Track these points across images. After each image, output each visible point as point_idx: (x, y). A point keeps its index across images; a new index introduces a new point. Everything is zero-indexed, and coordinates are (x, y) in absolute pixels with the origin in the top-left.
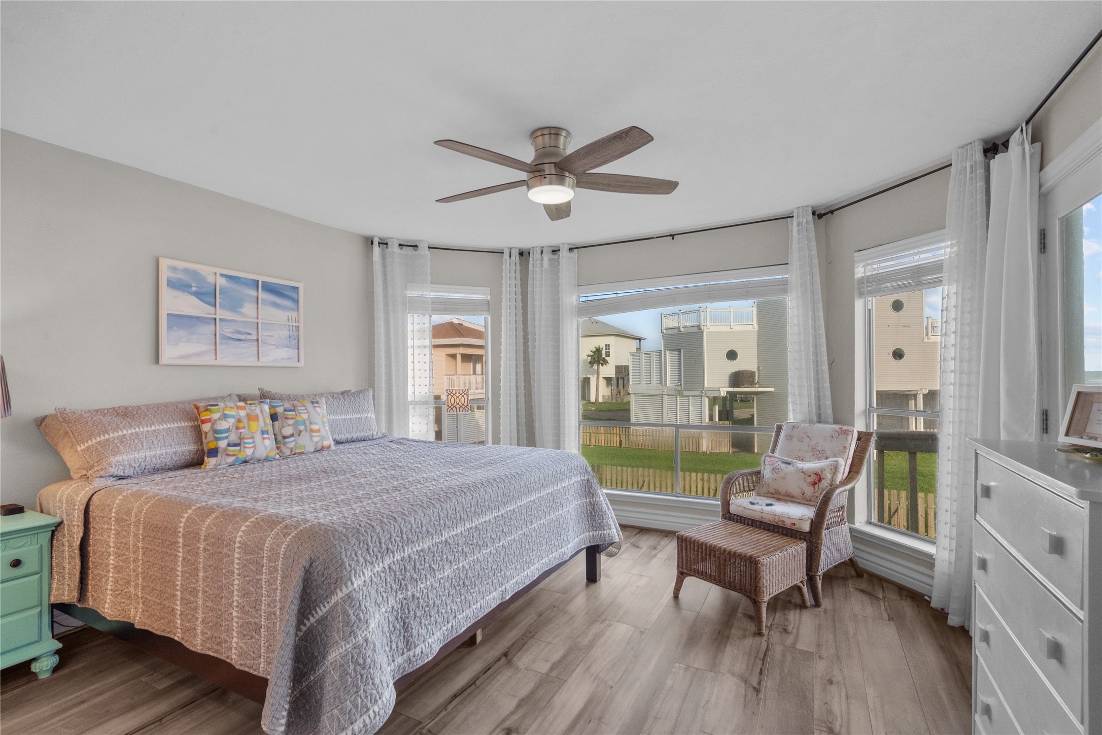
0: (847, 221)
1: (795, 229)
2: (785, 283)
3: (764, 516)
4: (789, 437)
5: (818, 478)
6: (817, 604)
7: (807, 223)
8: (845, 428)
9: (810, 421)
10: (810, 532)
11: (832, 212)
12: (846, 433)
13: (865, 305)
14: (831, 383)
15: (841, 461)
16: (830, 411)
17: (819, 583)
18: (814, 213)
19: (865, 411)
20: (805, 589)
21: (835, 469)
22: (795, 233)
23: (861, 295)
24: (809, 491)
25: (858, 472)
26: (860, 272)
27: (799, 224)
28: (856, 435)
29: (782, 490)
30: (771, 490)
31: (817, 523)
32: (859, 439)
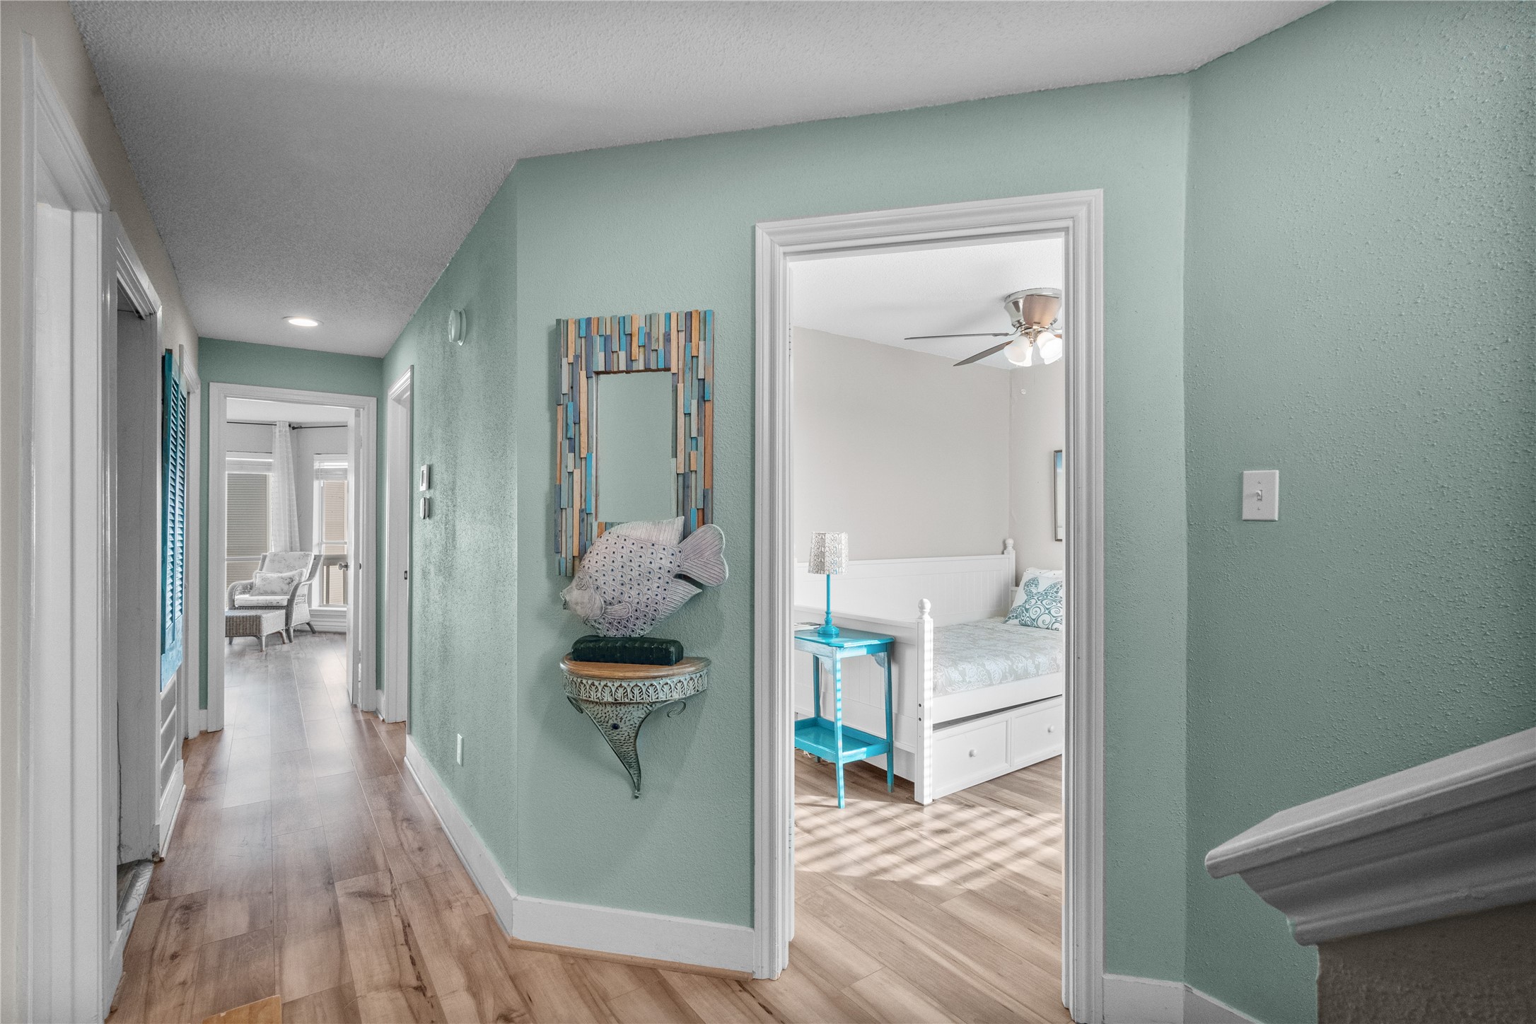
0: (311, 437)
1: (277, 434)
2: (269, 464)
3: (260, 602)
4: (272, 561)
5: (292, 580)
6: (291, 641)
7: (285, 431)
8: (307, 553)
9: (286, 551)
10: (287, 606)
11: (301, 427)
12: (307, 555)
13: (320, 484)
14: (299, 528)
15: (304, 570)
16: (298, 545)
17: (292, 631)
18: (290, 426)
19: (318, 544)
20: (284, 634)
21: (301, 574)
22: (277, 437)
23: (317, 478)
24: (286, 588)
25: (314, 576)
26: (317, 465)
27: (280, 431)
28: (313, 557)
29: (268, 590)
30: (262, 592)
31: (291, 602)
32: (315, 559)
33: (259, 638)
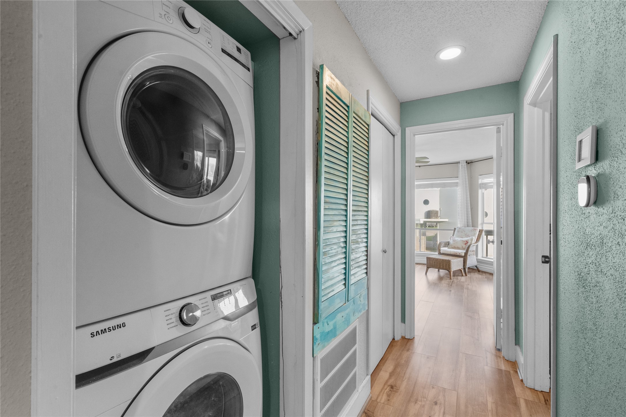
0: (477, 166)
1: (460, 167)
2: (457, 183)
3: (451, 252)
4: (458, 231)
5: (467, 242)
6: (466, 275)
7: (464, 165)
8: (475, 228)
9: (465, 227)
10: (464, 256)
11: (472, 162)
12: (475, 230)
13: (482, 191)
14: (471, 215)
15: (474, 238)
16: (471, 223)
17: (467, 270)
18: (466, 162)
19: (481, 224)
20: (463, 271)
21: (472, 240)
22: (460, 168)
23: (481, 188)
24: (464, 246)
25: (479, 241)
26: (480, 181)
27: (462, 166)
28: (478, 231)
29: (456, 246)
30: (453, 247)
31: (466, 254)
32: (479, 232)
33: (450, 272)
